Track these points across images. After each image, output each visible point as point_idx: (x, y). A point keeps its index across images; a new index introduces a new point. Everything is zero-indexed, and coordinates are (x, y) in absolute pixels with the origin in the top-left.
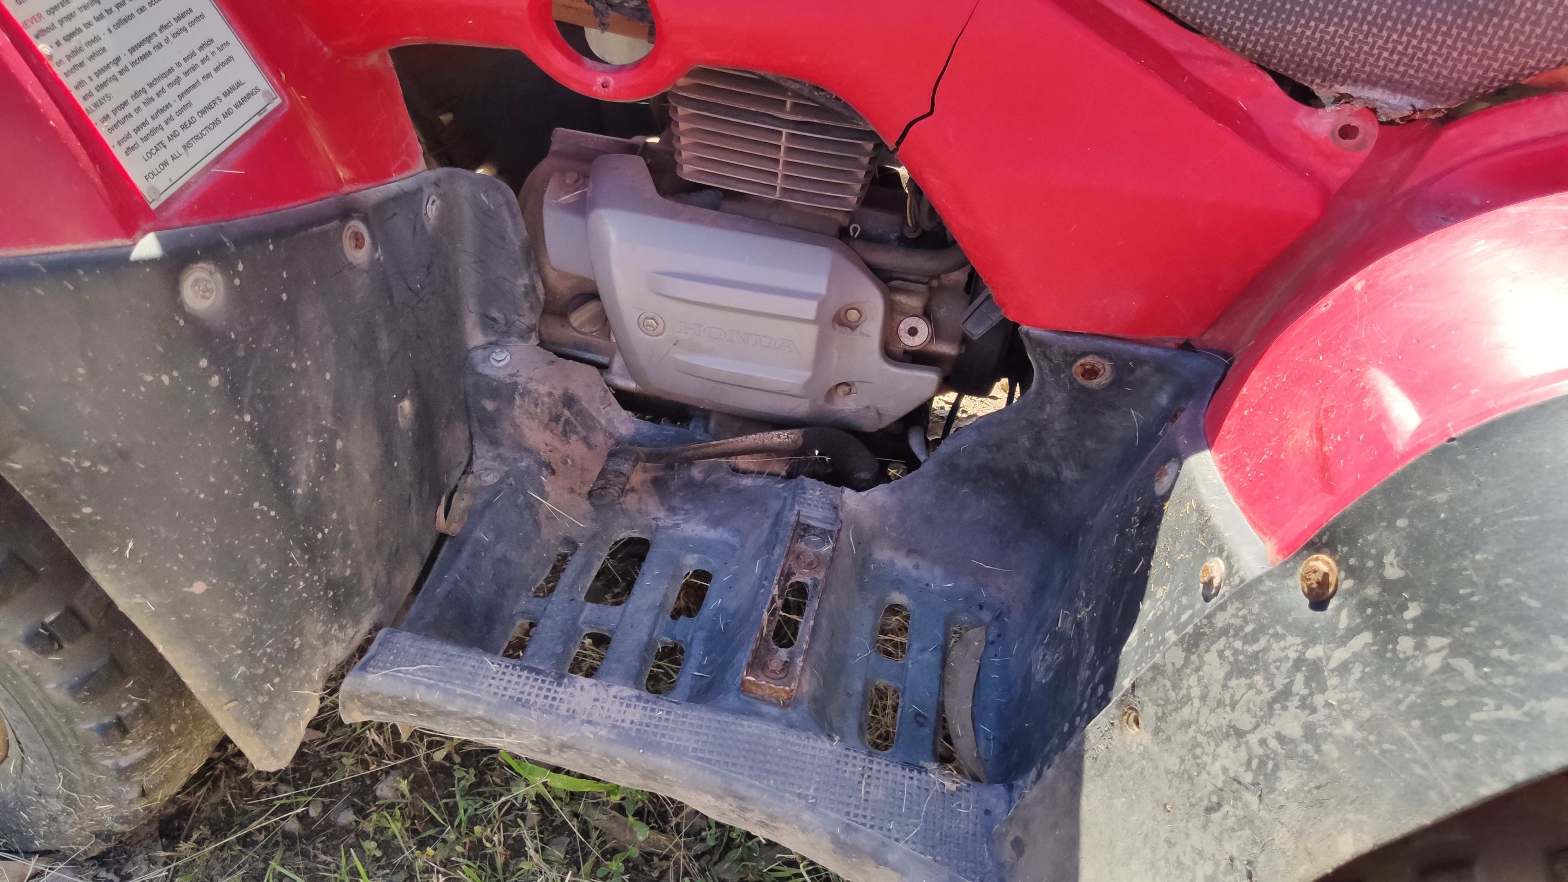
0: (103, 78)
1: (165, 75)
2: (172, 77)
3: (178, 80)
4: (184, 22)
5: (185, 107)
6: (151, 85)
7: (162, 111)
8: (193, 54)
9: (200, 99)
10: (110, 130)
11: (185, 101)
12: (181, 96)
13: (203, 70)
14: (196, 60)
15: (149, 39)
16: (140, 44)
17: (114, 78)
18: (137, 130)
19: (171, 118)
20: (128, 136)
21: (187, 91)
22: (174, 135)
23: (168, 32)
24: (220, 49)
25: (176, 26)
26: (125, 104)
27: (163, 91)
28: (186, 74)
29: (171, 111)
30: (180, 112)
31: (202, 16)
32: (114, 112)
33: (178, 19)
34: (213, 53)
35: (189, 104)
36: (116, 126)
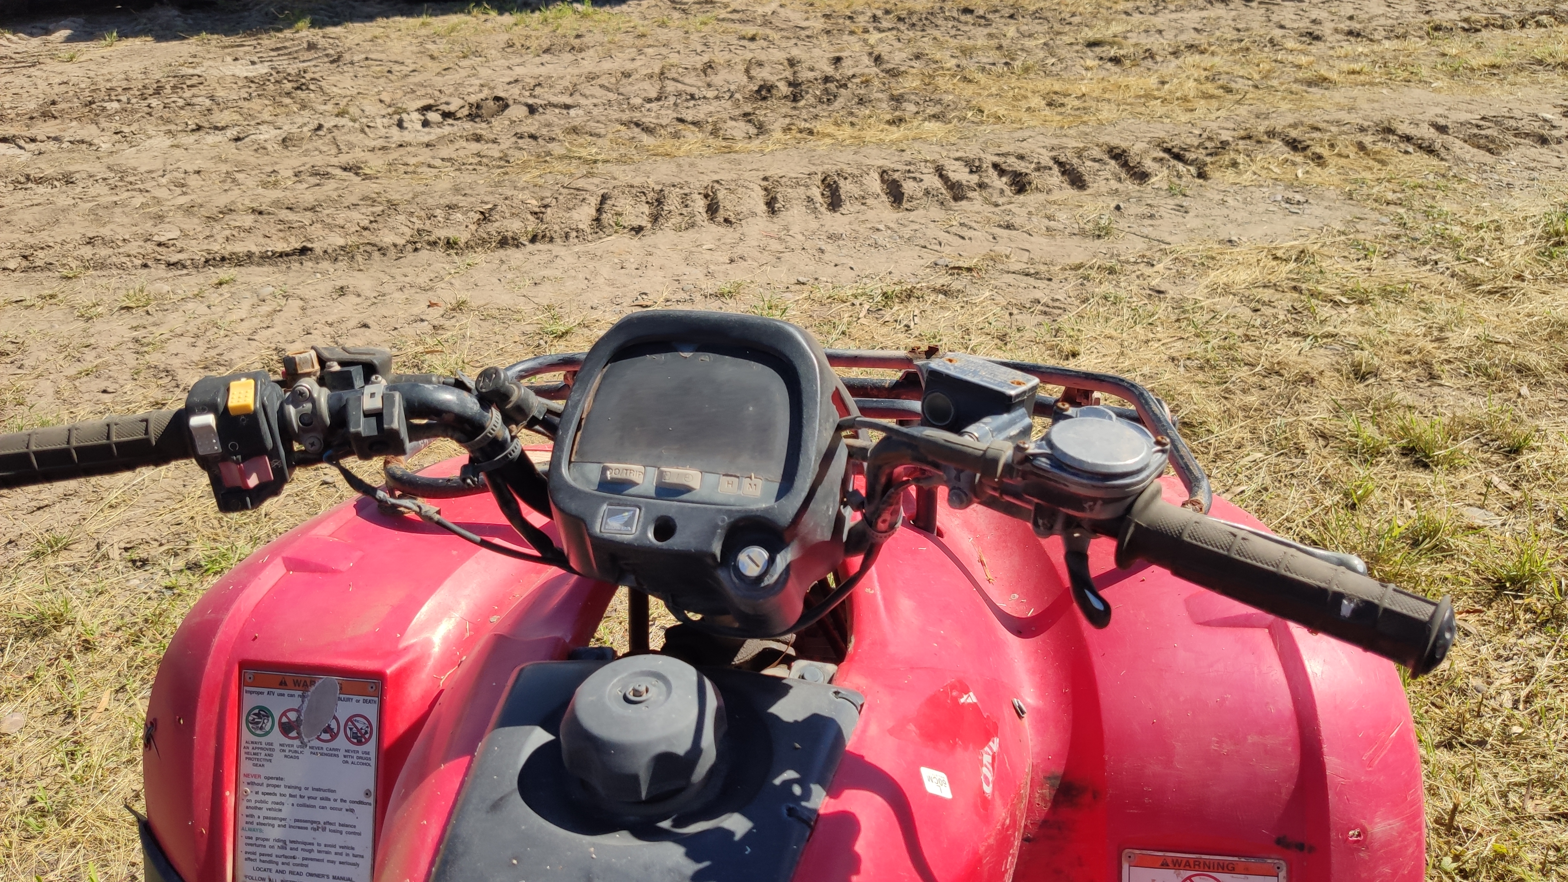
0: (266, 821)
1: (305, 843)
2: (309, 847)
3: (311, 851)
4: (344, 829)
5: (302, 865)
6: (291, 842)
7: (286, 857)
8: (334, 846)
9: (314, 867)
10: (247, 844)
11: (305, 862)
12: (304, 859)
13: (332, 857)
14: (333, 850)
15: (313, 822)
16: (306, 821)
17: (273, 826)
18: (261, 855)
19: (288, 864)
20: (254, 853)
21: (312, 859)
22: (282, 872)
23: (328, 827)
24: (354, 856)
25: (337, 827)
26: (267, 840)
27: (297, 849)
28: (319, 852)
29: (292, 861)
30: (298, 865)
31: (359, 834)
32: (257, 839)
33: (340, 825)
34: (347, 855)
35: (307, 866)
36: (251, 845)
